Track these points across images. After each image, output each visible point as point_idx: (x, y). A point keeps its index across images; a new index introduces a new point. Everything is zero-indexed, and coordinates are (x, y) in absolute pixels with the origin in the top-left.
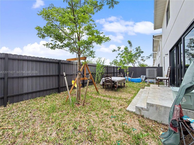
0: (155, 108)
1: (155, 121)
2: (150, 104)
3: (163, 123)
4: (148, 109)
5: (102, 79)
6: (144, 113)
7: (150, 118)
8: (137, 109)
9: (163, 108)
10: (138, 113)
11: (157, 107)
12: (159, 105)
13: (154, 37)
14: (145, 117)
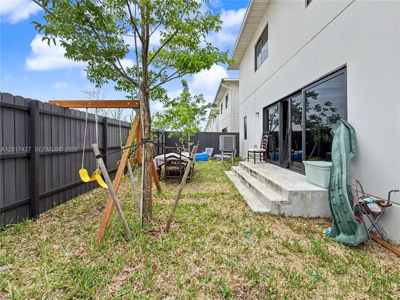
0: (300, 196)
1: (300, 217)
2: (294, 192)
3: (310, 216)
4: (290, 202)
5: (156, 157)
6: (284, 209)
7: (294, 215)
8: (274, 206)
9: (310, 194)
10: (276, 212)
11: (303, 195)
12: (305, 191)
13: (222, 82)
14: (286, 216)
